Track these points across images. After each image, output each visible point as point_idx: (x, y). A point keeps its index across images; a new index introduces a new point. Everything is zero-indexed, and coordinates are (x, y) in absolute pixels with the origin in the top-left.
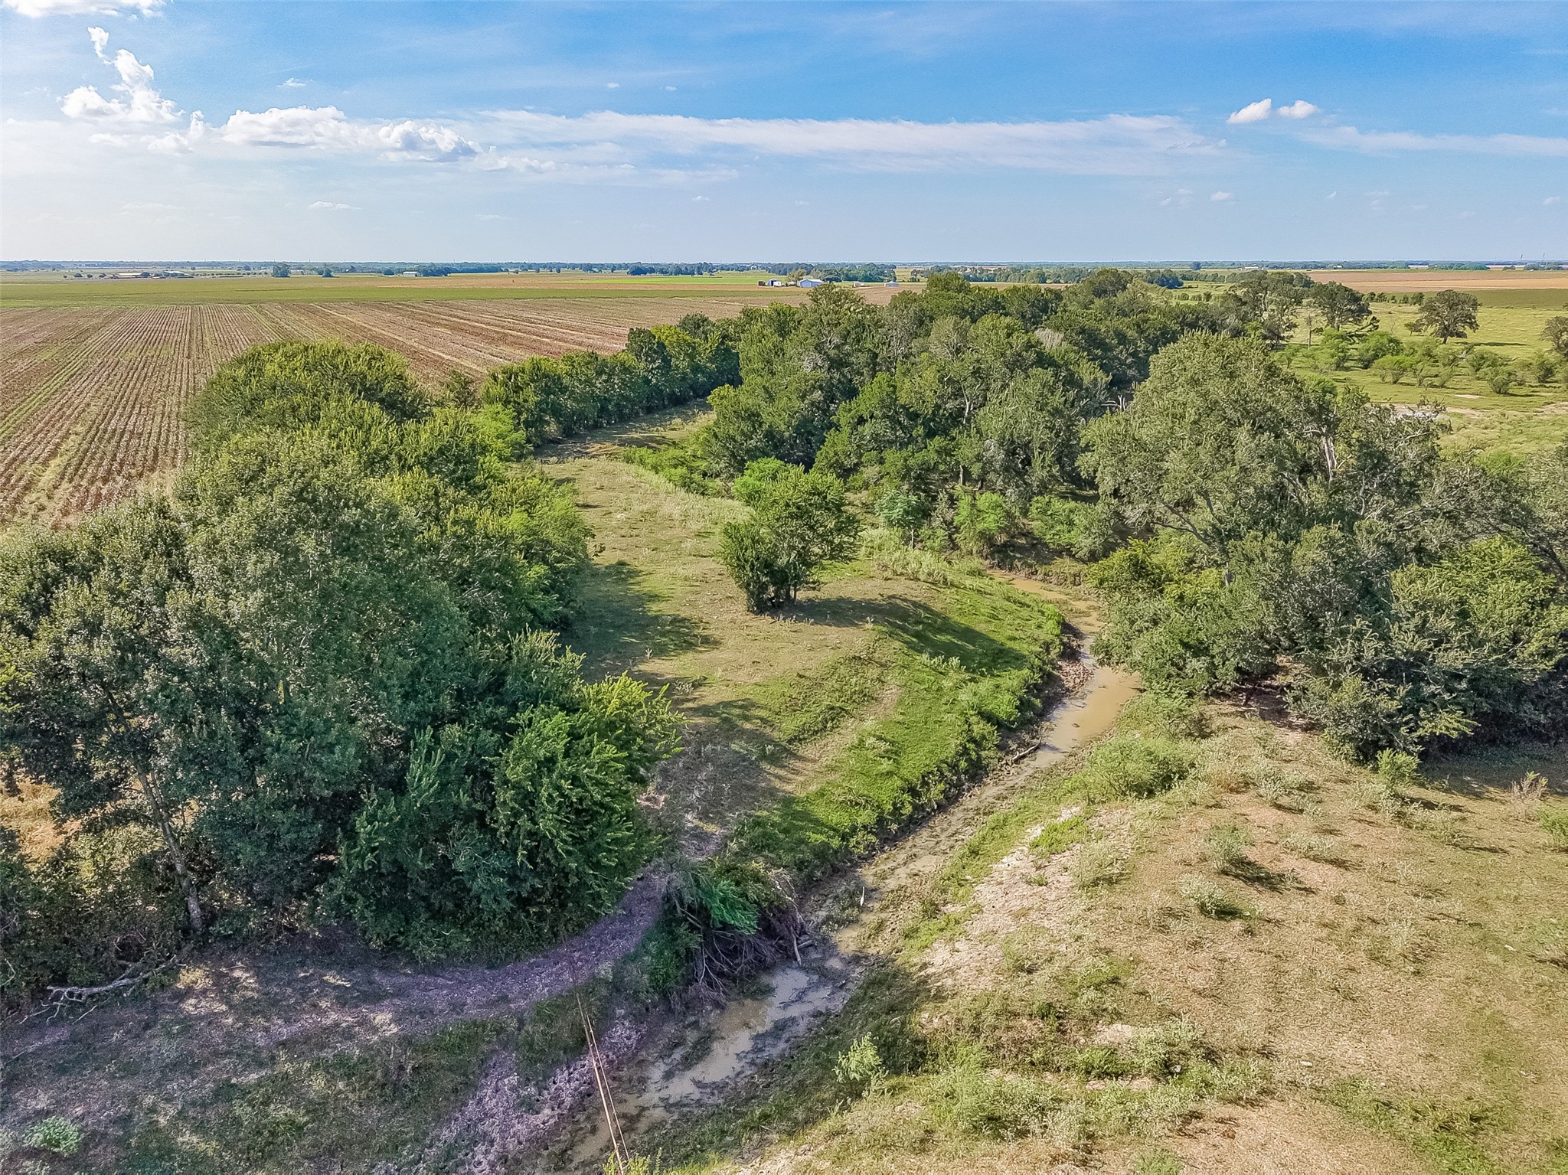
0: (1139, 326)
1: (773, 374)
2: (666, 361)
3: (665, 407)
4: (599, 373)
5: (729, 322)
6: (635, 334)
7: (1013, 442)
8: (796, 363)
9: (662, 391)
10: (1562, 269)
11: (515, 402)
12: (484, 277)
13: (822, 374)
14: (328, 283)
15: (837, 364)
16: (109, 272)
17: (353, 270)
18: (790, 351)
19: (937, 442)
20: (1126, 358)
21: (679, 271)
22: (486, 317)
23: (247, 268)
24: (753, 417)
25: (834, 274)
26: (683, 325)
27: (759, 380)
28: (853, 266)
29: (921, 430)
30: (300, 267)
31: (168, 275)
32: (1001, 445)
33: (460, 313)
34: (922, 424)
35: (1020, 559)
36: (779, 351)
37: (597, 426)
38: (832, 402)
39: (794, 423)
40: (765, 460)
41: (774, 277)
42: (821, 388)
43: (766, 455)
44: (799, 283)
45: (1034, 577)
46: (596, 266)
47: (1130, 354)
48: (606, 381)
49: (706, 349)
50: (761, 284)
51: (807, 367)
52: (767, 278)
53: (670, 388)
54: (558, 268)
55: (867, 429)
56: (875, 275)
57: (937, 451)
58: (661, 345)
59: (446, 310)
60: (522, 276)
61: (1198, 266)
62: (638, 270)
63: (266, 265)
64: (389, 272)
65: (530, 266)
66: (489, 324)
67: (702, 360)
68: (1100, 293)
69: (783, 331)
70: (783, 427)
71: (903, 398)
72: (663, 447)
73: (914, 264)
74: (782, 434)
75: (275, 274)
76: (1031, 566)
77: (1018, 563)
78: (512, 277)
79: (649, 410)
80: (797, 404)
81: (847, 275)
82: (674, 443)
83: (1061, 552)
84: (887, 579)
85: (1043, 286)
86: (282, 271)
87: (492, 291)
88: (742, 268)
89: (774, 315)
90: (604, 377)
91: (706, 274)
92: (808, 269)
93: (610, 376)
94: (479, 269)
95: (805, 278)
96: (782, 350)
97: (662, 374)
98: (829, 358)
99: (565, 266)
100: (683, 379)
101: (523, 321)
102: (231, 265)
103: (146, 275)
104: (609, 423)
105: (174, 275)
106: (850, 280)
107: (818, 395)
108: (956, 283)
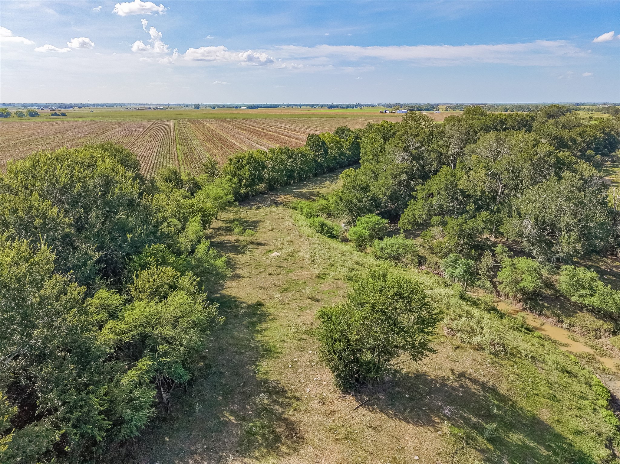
0: (580, 134)
1: (378, 162)
2: (326, 151)
3: (324, 173)
4: (290, 157)
5: (360, 130)
6: (311, 137)
7: (544, 222)
8: (392, 156)
9: (322, 166)
11: (239, 175)
12: (270, 109)
13: (407, 165)
14: (214, 111)
15: (417, 158)
16: (137, 107)
17: (224, 106)
18: (388, 149)
19: (484, 215)
20: (577, 153)
21: (348, 107)
22: (264, 126)
23: (187, 106)
24: (365, 189)
25: (412, 108)
26: (337, 132)
27: (369, 166)
28: (420, 105)
29: (472, 206)
30: (205, 105)
31: (157, 108)
32: (537, 224)
33: (254, 124)
34: (474, 202)
35: (548, 308)
36: (382, 149)
37: (287, 184)
38: (412, 180)
39: (388, 194)
40: (370, 215)
41: (386, 109)
42: (406, 173)
43: (370, 211)
44: (397, 112)
45: (560, 325)
46: (315, 105)
47: (579, 151)
48: (292, 162)
49: (346, 144)
50: (381, 112)
51: (398, 161)
52: (383, 110)
53: (327, 164)
54: (300, 106)
55: (435, 201)
56: (430, 108)
57: (483, 221)
58: (324, 143)
59: (249, 123)
60: (286, 109)
61: (578, 104)
62: (331, 107)
63: (192, 105)
64: (236, 107)
65: (290, 105)
66: (263, 129)
67: (345, 150)
68: (550, 116)
69: (385, 138)
70: (381, 196)
71: (462, 185)
72: (317, 198)
73: (446, 104)
74: (380, 199)
75: (195, 108)
76: (558, 316)
77: (545, 311)
78: (282, 109)
79: (316, 175)
80: (391, 182)
81: (418, 108)
82: (323, 196)
83: (582, 308)
84: (457, 348)
85: (507, 113)
86: (197, 107)
87: (272, 115)
88: (373, 106)
89: (381, 129)
90: (292, 160)
91: (359, 108)
92: (401, 106)
93: (295, 159)
94: (271, 106)
95: (400, 109)
96: (384, 148)
97: (323, 158)
98: (411, 155)
99: (304, 105)
100: (335, 159)
101: (278, 128)
102: (183, 105)
103: (150, 108)
104: (294, 182)
105: (159, 109)
106: (419, 110)
107: (404, 176)
108: (480, 111)
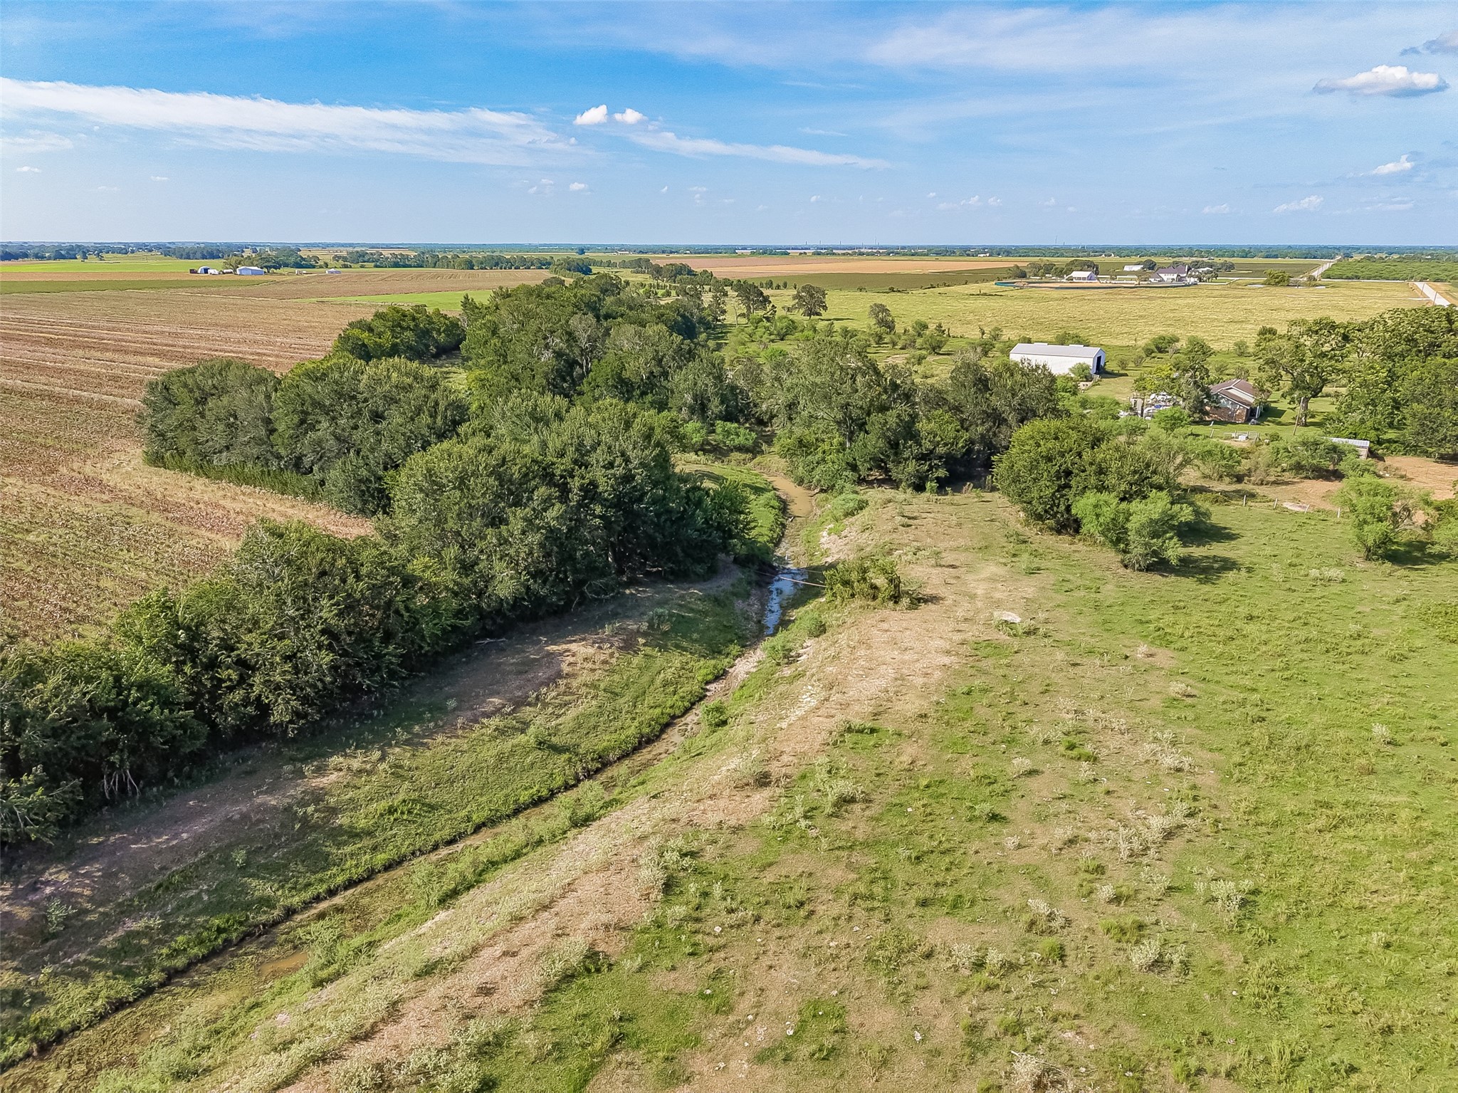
10: (834, 254)
41: (206, 261)
44: (238, 271)
50: (193, 271)
95: (243, 265)
106: (284, 266)
